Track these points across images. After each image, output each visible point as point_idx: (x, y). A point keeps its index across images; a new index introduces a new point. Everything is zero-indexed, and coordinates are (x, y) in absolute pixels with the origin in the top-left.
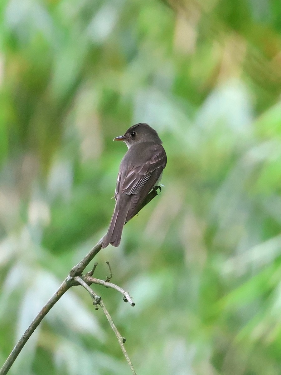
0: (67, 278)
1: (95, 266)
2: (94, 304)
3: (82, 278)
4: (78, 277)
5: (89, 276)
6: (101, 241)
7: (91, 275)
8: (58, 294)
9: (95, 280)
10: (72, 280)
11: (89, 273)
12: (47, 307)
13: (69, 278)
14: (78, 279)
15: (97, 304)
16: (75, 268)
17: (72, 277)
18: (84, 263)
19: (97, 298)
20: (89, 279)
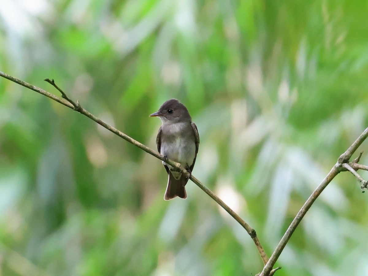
0: (336, 165)
1: (361, 154)
2: (362, 188)
3: (349, 165)
4: (346, 164)
5: (356, 162)
6: (366, 131)
7: (358, 161)
8: (328, 180)
9: (361, 166)
10: (341, 166)
11: (355, 160)
12: (318, 191)
13: (337, 165)
14: (346, 165)
15: (365, 188)
16: (343, 156)
17: (340, 164)
18: (351, 151)
19: (364, 182)
20: (356, 165)
